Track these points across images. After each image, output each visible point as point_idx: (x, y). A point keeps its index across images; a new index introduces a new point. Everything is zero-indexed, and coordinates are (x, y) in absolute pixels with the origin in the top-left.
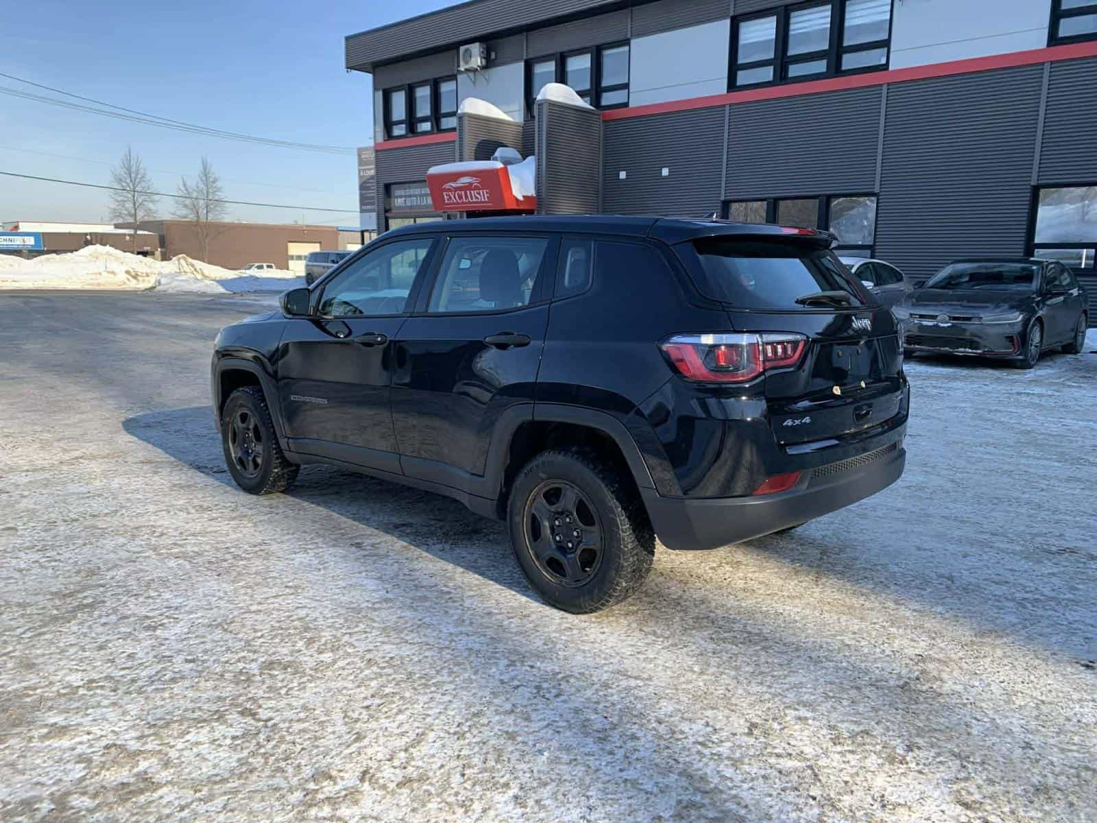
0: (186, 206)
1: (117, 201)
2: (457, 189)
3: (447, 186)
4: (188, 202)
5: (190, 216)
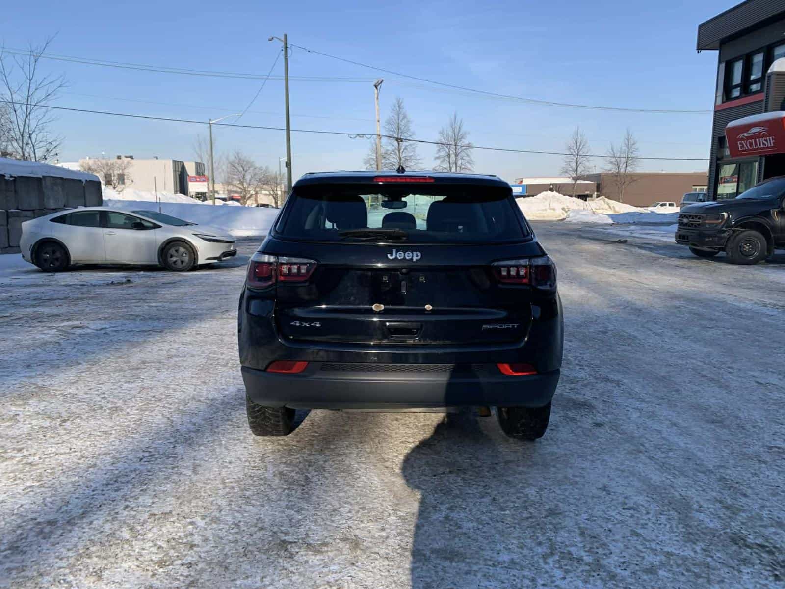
0: (611, 163)
1: (566, 162)
2: (748, 138)
3: (741, 136)
4: (613, 160)
5: (614, 170)
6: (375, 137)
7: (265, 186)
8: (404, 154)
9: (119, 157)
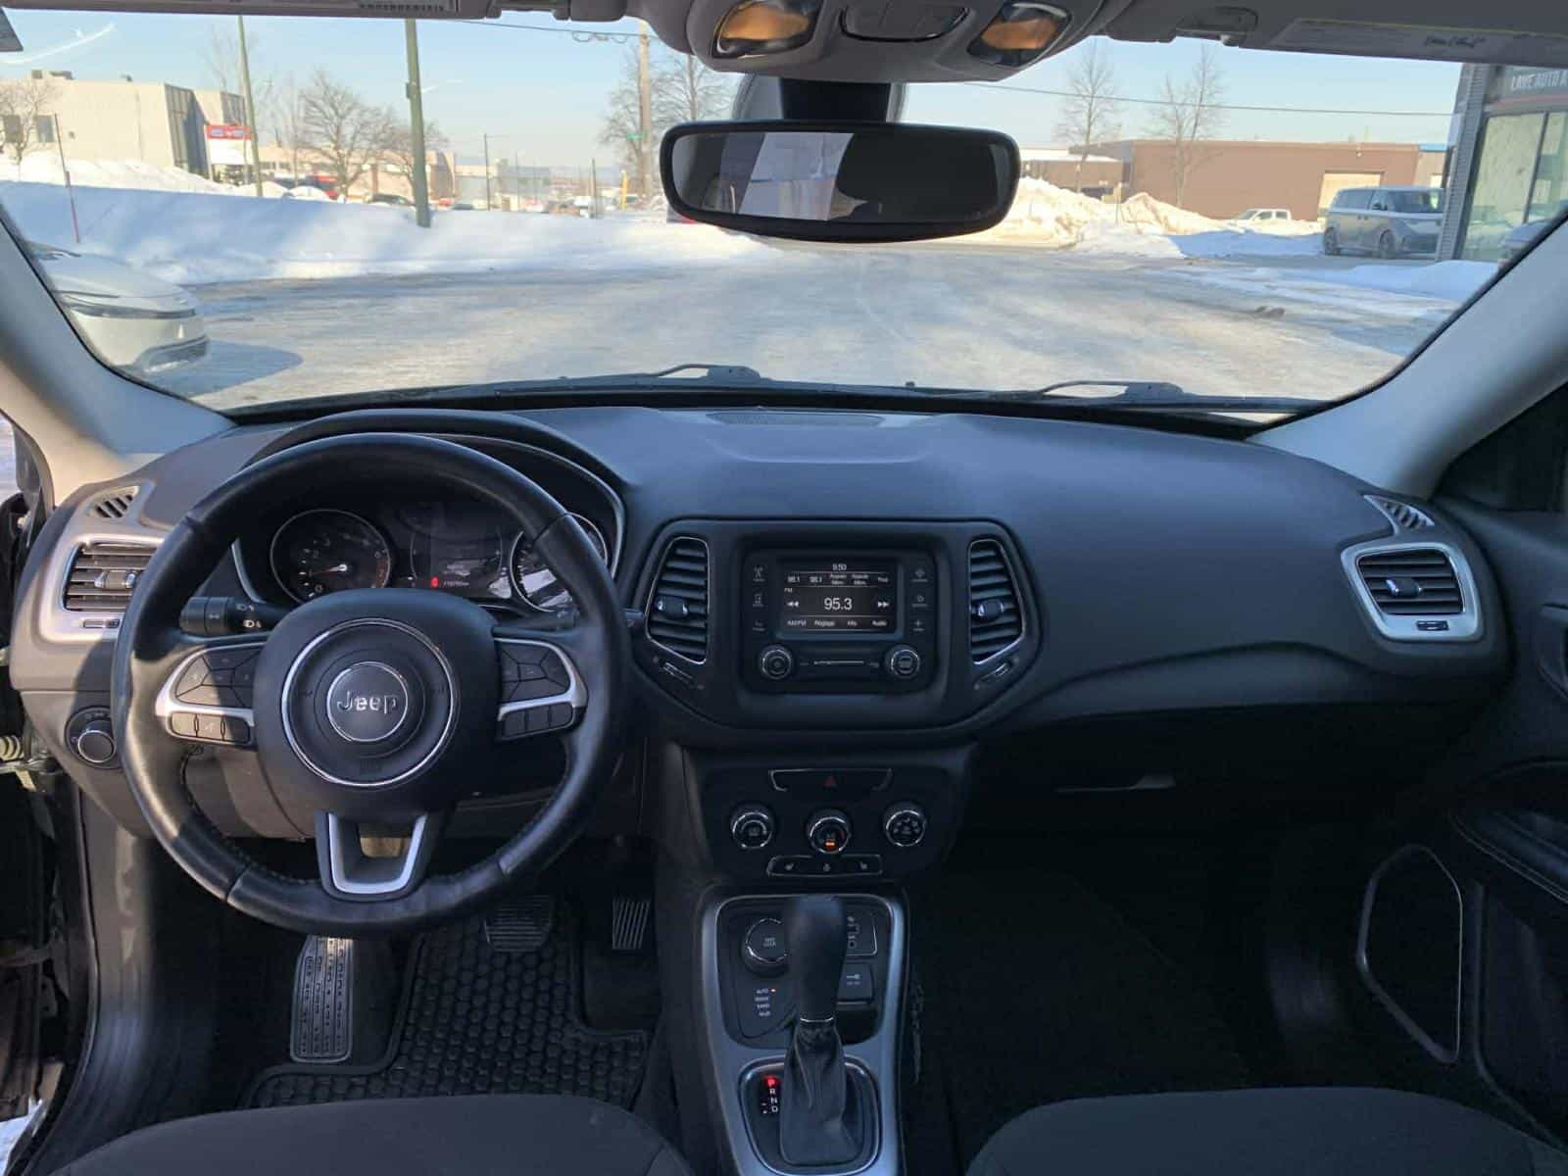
0: (1164, 116)
1: (1066, 111)
4: (1169, 110)
5: (1168, 133)
6: (636, 41)
7: (387, 153)
8: (702, 84)
9: (37, 75)
